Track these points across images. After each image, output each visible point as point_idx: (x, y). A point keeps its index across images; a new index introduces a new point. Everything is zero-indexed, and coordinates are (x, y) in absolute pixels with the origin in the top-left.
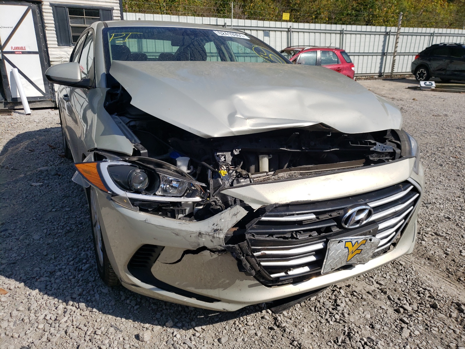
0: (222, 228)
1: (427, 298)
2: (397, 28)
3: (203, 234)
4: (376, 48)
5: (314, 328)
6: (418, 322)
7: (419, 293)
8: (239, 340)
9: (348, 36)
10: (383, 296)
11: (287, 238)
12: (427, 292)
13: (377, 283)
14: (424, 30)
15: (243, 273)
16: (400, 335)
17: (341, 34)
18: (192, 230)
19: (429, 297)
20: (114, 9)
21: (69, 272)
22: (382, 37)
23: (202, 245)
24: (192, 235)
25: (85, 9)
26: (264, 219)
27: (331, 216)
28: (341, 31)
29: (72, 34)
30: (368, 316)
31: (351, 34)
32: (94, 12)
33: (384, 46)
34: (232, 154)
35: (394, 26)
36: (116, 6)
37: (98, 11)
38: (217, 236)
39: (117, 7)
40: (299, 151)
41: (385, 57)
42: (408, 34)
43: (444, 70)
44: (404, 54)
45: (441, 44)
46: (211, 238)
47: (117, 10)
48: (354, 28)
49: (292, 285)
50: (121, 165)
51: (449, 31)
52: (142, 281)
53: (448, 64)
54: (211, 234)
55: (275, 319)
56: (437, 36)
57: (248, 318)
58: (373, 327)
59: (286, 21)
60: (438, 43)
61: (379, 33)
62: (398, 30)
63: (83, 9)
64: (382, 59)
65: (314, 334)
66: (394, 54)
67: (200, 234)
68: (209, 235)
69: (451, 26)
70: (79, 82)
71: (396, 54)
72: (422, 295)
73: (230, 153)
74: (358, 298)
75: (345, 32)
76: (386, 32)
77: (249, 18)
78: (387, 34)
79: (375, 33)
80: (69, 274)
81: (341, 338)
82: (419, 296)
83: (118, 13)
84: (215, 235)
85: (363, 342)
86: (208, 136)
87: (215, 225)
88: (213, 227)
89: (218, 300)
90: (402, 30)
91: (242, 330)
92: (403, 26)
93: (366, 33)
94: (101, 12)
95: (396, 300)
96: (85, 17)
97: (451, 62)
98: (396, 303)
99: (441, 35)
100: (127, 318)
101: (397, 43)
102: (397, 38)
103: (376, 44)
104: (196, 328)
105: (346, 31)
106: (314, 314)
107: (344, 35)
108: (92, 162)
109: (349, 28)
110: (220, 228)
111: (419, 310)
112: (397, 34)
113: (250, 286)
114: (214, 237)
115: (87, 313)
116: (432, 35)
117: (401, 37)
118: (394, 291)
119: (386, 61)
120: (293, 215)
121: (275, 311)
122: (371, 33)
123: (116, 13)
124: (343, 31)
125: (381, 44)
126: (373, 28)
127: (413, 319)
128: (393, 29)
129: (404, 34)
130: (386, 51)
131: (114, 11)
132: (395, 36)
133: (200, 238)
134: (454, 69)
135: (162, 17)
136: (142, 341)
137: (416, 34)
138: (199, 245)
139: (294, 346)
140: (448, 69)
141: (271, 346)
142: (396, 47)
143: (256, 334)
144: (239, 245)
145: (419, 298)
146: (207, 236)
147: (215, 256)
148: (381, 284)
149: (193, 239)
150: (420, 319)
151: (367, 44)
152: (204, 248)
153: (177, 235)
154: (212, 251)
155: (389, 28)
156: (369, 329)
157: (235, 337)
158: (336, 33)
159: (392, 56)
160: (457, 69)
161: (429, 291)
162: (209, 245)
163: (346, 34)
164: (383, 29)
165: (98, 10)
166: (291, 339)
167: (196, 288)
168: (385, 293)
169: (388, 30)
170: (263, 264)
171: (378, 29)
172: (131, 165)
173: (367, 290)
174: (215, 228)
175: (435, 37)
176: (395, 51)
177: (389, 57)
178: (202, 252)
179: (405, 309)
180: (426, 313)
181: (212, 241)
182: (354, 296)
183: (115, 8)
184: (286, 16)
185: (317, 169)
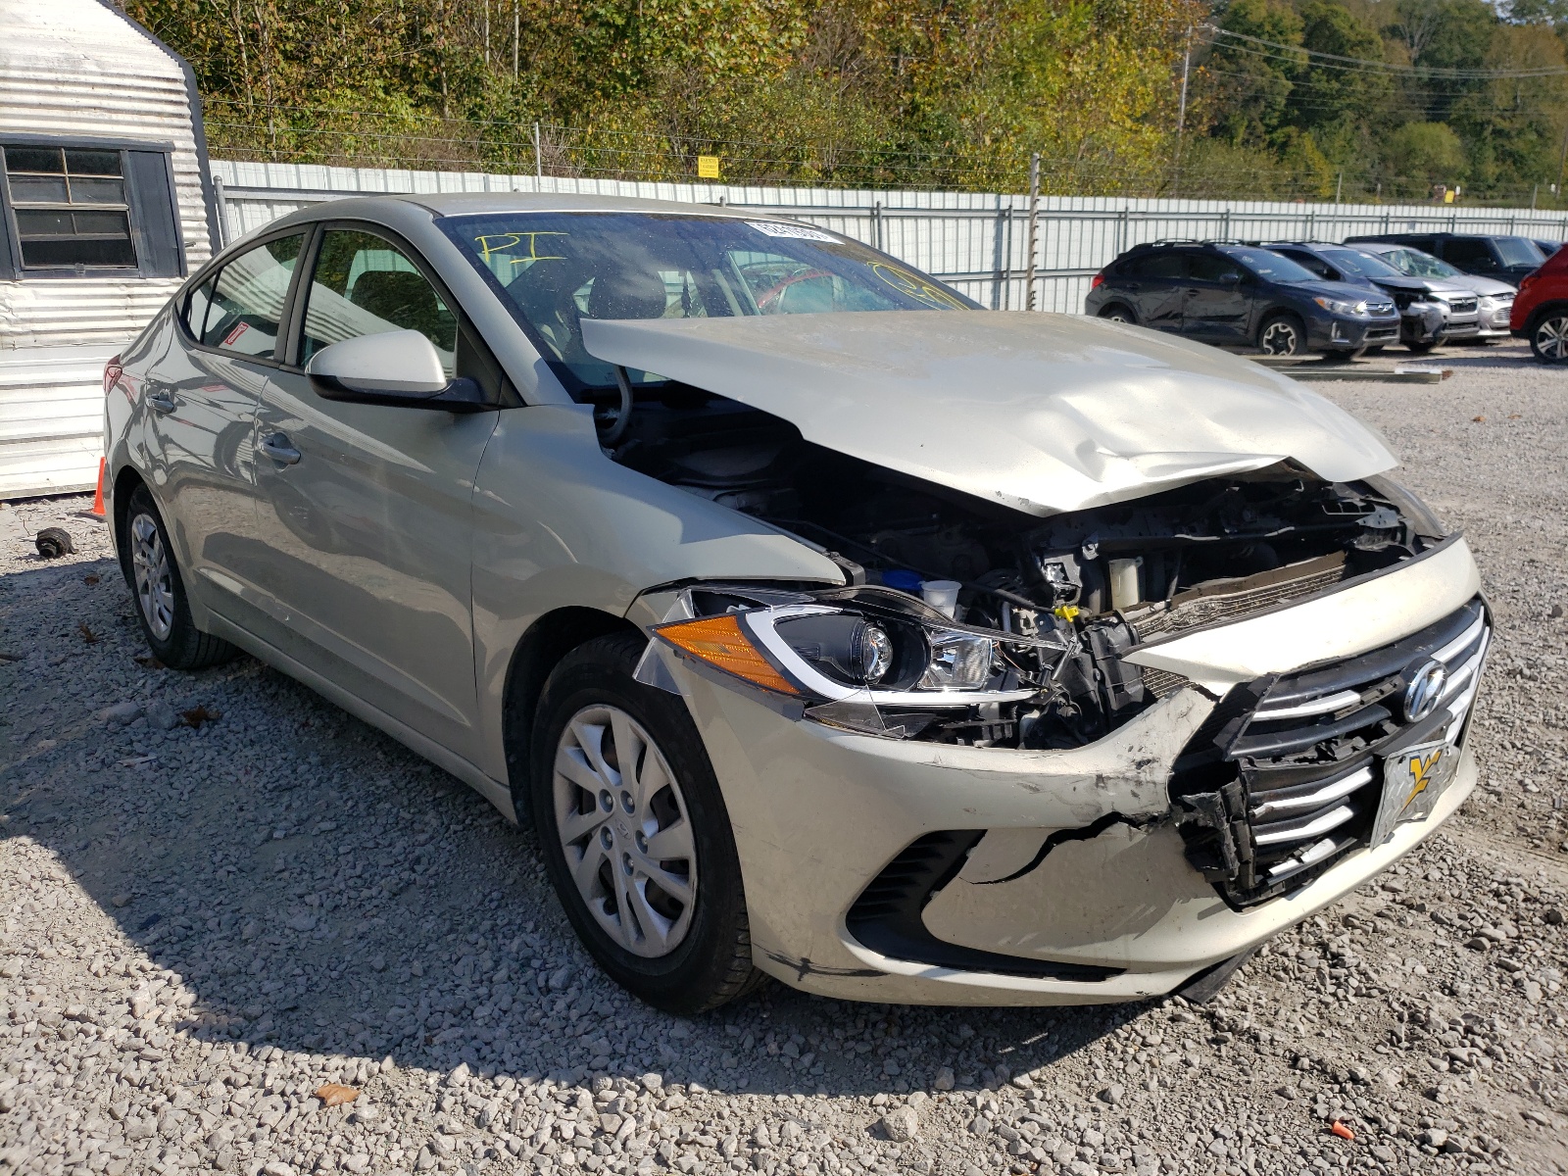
0: (1156, 754)
1: (1523, 905)
2: (1028, 198)
3: (1109, 778)
4: (976, 259)
5: (1316, 1019)
6: (1540, 963)
7: (1497, 894)
8: (1154, 1084)
9: (895, 223)
10: (1421, 918)
11: (1312, 761)
12: (1515, 889)
13: (1383, 887)
14: (1100, 204)
15: (1201, 875)
16: (1524, 997)
17: (872, 217)
18: (1074, 772)
19: (1524, 900)
20: (174, 149)
21: (514, 1001)
22: (990, 224)
23: (1106, 811)
24: (1077, 785)
25: (66, 149)
26: (1260, 715)
27: (1382, 692)
28: (872, 209)
29: (18, 237)
30: (1421, 970)
31: (902, 217)
32: (101, 158)
33: (997, 251)
34: (1079, 559)
35: (1021, 191)
36: (180, 138)
37: (113, 155)
38: (1149, 778)
39: (182, 140)
40: (1215, 538)
41: (1003, 285)
42: (1059, 216)
43: (1175, 316)
44: (1055, 274)
45: (1157, 242)
46: (1131, 786)
47: (186, 150)
48: (908, 198)
49: (1283, 900)
50: (810, 615)
51: (1163, 205)
52: (889, 955)
53: (1185, 301)
54: (1129, 774)
55: (1211, 1016)
56: (1136, 220)
57: (1138, 1027)
58: (1453, 993)
59: (711, 181)
60: (1151, 240)
61: (980, 214)
62: (1034, 202)
63: (59, 148)
64: (996, 291)
65: (1328, 1034)
66: (1030, 274)
67: (1100, 778)
68: (1126, 779)
69: (1162, 191)
70: (442, 393)
71: (1034, 275)
72: (1508, 898)
73: (1071, 556)
74: (1366, 933)
75: (884, 213)
76: (998, 209)
77: (587, 174)
78: (1003, 216)
79: (970, 214)
80: (518, 1007)
81: (1402, 1030)
82: (1504, 902)
83: (192, 162)
84: (1143, 777)
85: (1461, 1029)
86: (1050, 510)
87: (1136, 748)
88: (1131, 755)
89: (1119, 971)
90: (1043, 203)
91: (1142, 1060)
92: (1042, 193)
93: (943, 214)
94: (126, 158)
95: (1458, 922)
96: (67, 175)
97: (1193, 293)
98: (1461, 928)
99: (1145, 217)
100: (810, 1092)
101: (1033, 242)
102: (1033, 229)
103: (976, 245)
104: (1018, 1080)
105: (886, 208)
106: (1295, 988)
107: (884, 222)
108: (687, 622)
109: (894, 198)
110: (1150, 757)
111: (1524, 935)
112: (1032, 215)
113: (1202, 915)
114: (1139, 783)
115: (677, 1098)
116: (1122, 217)
117: (1042, 223)
118: (1436, 901)
119: (1007, 296)
120: (1315, 698)
121: (1195, 995)
122: (957, 214)
123: (183, 162)
124: (878, 208)
125: (990, 245)
126: (964, 200)
127: (1524, 957)
128: (1019, 202)
129: (1049, 215)
130: (1004, 268)
131: (174, 156)
132: (1027, 223)
133: (1101, 791)
134: (1202, 314)
135: (267, 170)
136: (901, 1140)
137: (1082, 216)
138: (1099, 810)
139: (1302, 1070)
140: (1186, 314)
141: (1248, 1082)
142: (1032, 254)
143: (1187, 1063)
144: (1224, 792)
145: (1503, 907)
146: (1122, 783)
147: (1140, 834)
148: (1394, 891)
149: (1083, 796)
150: (1540, 953)
151: (950, 247)
152: (1115, 817)
153: (1036, 790)
154: (1133, 822)
155: (1005, 201)
156: (1447, 998)
157: (1136, 1081)
158: (858, 217)
159: (1024, 283)
160: (1210, 313)
161: (1518, 885)
162: (1128, 807)
163: (887, 217)
164: (989, 201)
165: (118, 151)
166: (1284, 1057)
167: (1060, 946)
168: (1421, 909)
169: (1004, 206)
170: (1261, 839)
171: (977, 201)
172: (842, 614)
173: (1375, 910)
174: (1139, 757)
175: (1131, 224)
176: (1032, 267)
177: (1014, 284)
178: (1109, 830)
179: (1491, 939)
180: (1543, 939)
181: (1135, 795)
182: (1354, 927)
183: (178, 144)
184: (708, 166)
185: (1255, 585)
